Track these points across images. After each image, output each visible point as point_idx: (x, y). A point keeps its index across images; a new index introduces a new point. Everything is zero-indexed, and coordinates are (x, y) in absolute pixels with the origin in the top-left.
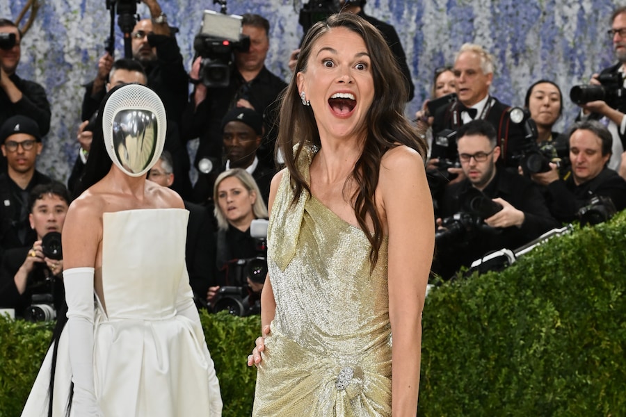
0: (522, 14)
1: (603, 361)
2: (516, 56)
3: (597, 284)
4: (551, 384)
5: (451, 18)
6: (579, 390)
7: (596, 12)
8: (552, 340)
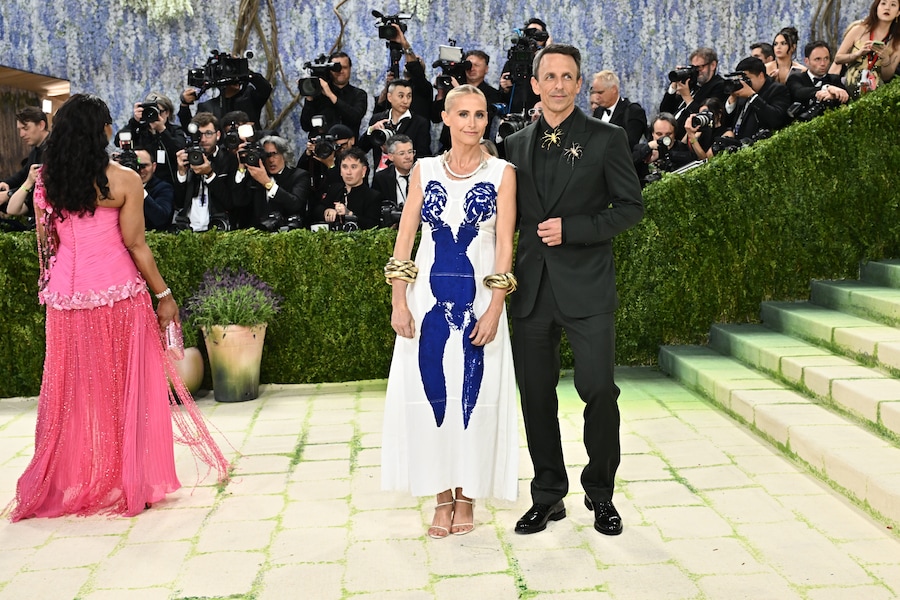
0: (631, 51)
1: (684, 257)
2: (628, 76)
3: (681, 210)
4: (653, 271)
5: (589, 53)
6: (670, 274)
7: (676, 50)
8: (654, 244)
